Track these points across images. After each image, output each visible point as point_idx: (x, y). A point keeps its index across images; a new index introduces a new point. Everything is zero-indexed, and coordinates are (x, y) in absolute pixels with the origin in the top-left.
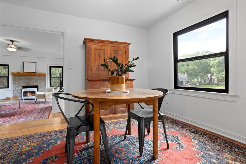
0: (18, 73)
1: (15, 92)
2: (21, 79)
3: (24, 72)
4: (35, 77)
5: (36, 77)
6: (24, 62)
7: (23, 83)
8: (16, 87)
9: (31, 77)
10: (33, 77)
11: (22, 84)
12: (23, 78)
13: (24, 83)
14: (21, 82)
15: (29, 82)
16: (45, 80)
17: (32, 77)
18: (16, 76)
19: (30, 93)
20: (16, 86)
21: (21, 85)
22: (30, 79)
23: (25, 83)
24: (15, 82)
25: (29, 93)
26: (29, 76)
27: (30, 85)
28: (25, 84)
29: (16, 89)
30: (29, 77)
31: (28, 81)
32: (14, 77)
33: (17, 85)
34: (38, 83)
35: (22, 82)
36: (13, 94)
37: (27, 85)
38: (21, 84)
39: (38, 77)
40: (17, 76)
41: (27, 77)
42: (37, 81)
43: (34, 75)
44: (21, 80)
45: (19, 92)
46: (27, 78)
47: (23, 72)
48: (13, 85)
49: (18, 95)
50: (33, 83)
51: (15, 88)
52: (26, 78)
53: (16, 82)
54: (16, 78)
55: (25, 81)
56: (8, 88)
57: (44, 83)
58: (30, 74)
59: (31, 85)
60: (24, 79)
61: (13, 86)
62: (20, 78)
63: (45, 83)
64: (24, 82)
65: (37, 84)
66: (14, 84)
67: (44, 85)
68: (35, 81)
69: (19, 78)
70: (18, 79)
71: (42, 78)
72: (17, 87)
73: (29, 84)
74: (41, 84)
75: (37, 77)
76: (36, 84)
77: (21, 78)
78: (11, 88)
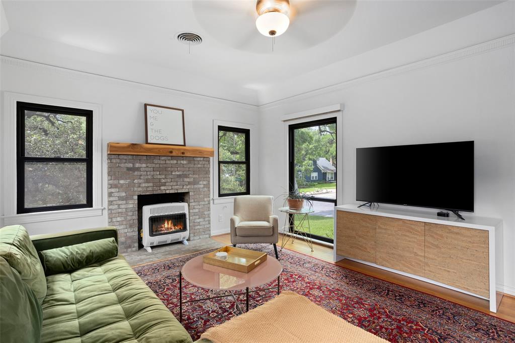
1: (119, 219)
2: (138, 169)
3: (149, 142)
4: (179, 162)
5: (182, 162)
6: (146, 105)
7: (144, 185)
8: (120, 202)
9: (167, 162)
10: (175, 162)
11: (140, 189)
12: (144, 165)
13: (146, 185)
14: (136, 181)
15: (164, 181)
16: (208, 172)
17: (172, 162)
18: (121, 157)
19: (170, 222)
20: (121, 198)
21: (137, 193)
22: (164, 170)
23: (151, 184)
24: (116, 182)
25: (168, 224)
26: (163, 158)
27: (164, 192)
28: (150, 189)
29: (120, 210)
30: (162, 162)
31: (159, 177)
32: (114, 161)
33: (124, 194)
34: (189, 183)
35: (140, 181)
37: (155, 193)
38: (136, 189)
39: (190, 162)
40: (125, 157)
41: (156, 161)
42: (186, 176)
43: (183, 153)
44: (136, 173)
45: (129, 218)
46: (157, 166)
47: (147, 143)
48: (110, 195)
49: (126, 231)
50: (175, 184)
51: (116, 206)
52: (154, 165)
53: (122, 182)
54: (122, 165)
55: (149, 177)
57: (205, 183)
58: (171, 152)
59: (168, 192)
60: (147, 169)
61: (112, 199)
62: (133, 164)
63: (209, 184)
64: (147, 181)
65: (185, 187)
66: (113, 190)
67: (206, 189)
68: (179, 176)
69: (131, 165)
70: (129, 169)
71: (199, 166)
72: (124, 202)
73: (163, 188)
74: (196, 186)
75: (185, 162)
76: (183, 186)
77: (137, 165)
78: (100, 207)
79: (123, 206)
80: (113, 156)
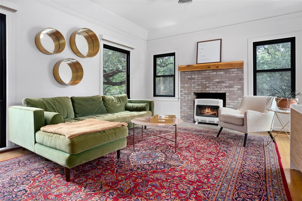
0: (188, 66)
1: (184, 104)
2: (194, 79)
3: (198, 63)
4: (218, 73)
5: (220, 73)
6: (198, 43)
7: (197, 87)
8: (185, 96)
9: (210, 73)
10: (215, 73)
11: (195, 89)
12: (197, 76)
13: (198, 87)
14: (192, 85)
15: (208, 85)
16: (242, 79)
17: (213, 73)
20: (185, 94)
21: (193, 92)
22: (208, 79)
23: (200, 87)
24: (183, 85)
25: (208, 110)
26: (207, 71)
27: (208, 92)
28: (200, 89)
29: (185, 100)
30: (207, 74)
31: (205, 83)
32: (182, 75)
33: (187, 92)
34: (226, 87)
35: (195, 85)
36: (181, 109)
37: (203, 92)
38: (192, 89)
39: (226, 73)
40: (187, 73)
41: (203, 74)
42: (223, 82)
43: (217, 67)
44: (193, 81)
45: (189, 104)
46: (204, 76)
48: (181, 91)
49: (188, 111)
50: (215, 87)
51: (183, 98)
52: (202, 76)
53: (186, 85)
54: (186, 77)
55: (200, 83)
56: (174, 96)
57: (239, 87)
58: (209, 67)
59: (210, 92)
60: (198, 78)
61: (181, 94)
62: (191, 76)
63: (243, 86)
64: (198, 85)
65: (222, 89)
66: (182, 89)
67: (240, 92)
68: (218, 82)
69: (190, 77)
70: (189, 79)
71: (234, 75)
72: (187, 96)
73: (207, 89)
74: (231, 89)
75: (222, 73)
76: (221, 88)
77: (193, 76)
78: (178, 97)
79: (186, 98)
80: (182, 73)
